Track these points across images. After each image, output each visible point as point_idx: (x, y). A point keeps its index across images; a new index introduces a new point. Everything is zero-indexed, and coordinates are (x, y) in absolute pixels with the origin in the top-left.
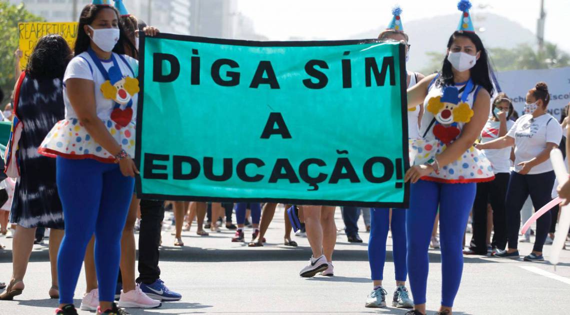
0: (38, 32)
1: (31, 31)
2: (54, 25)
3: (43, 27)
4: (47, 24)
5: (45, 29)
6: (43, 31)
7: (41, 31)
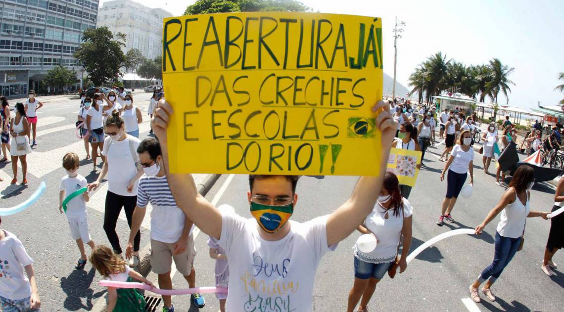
0: (229, 43)
1: (206, 44)
2: (287, 21)
3: (246, 30)
4: (262, 18)
5: (253, 34)
6: (246, 41)
7: (240, 42)
